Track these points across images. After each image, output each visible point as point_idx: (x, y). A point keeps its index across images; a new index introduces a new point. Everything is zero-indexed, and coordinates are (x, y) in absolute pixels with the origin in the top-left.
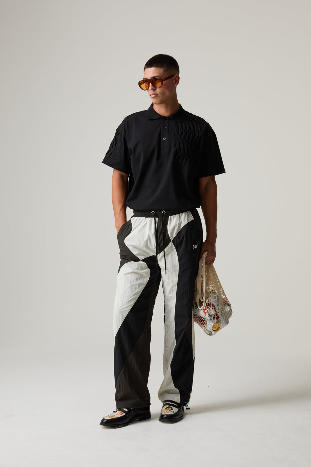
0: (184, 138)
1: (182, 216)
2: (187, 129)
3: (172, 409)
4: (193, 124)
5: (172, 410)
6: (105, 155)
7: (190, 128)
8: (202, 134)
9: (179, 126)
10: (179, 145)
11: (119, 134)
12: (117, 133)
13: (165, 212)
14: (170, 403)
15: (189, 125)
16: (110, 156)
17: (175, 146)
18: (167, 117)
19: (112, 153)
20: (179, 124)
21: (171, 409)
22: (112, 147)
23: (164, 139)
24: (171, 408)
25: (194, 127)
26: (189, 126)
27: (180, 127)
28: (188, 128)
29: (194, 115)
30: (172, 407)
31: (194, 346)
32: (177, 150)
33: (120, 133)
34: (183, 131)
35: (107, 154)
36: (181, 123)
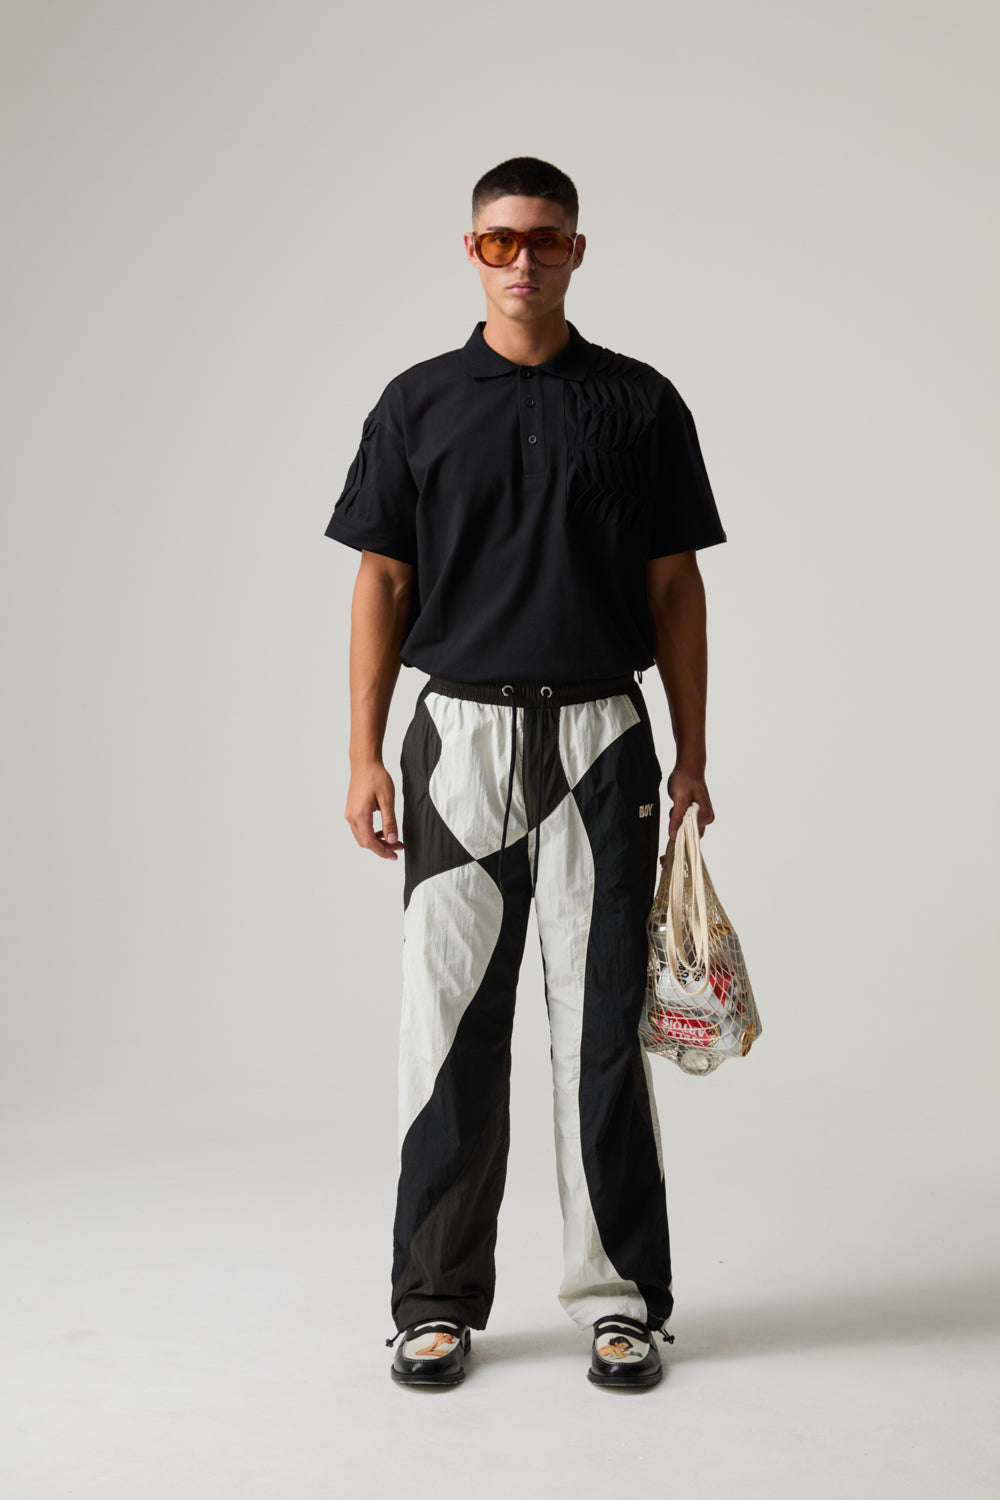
0: (598, 432)
1: (603, 709)
2: (605, 405)
3: (631, 1346)
4: (621, 384)
5: (631, 1350)
6: (333, 511)
7: (613, 399)
8: (653, 416)
9: (575, 396)
10: (584, 457)
11: (371, 435)
12: (366, 431)
13: (551, 693)
14: (622, 1325)
15: (608, 388)
16: (347, 511)
17: (570, 461)
18: (535, 367)
19: (354, 499)
20: (576, 388)
21: (626, 1345)
22: (352, 479)
23: (532, 439)
24: (627, 1341)
25: (624, 393)
26: (610, 393)
27: (580, 397)
28: (606, 398)
29: (620, 355)
30: (631, 1339)
31: (659, 1135)
32: (576, 476)
33: (374, 431)
34: (590, 412)
35: (337, 506)
36: (582, 384)
